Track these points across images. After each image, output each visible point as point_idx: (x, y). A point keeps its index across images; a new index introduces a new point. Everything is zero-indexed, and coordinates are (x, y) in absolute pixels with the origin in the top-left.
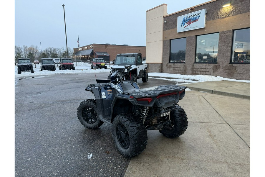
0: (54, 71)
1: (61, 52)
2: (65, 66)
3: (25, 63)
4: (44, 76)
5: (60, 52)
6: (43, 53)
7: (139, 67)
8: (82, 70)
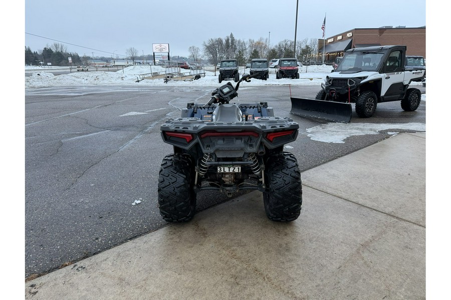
0: (266, 80)
1: (302, 47)
2: (284, 72)
3: (228, 66)
4: (246, 88)
5: (300, 47)
6: (272, 50)
7: (390, 76)
8: (311, 79)
